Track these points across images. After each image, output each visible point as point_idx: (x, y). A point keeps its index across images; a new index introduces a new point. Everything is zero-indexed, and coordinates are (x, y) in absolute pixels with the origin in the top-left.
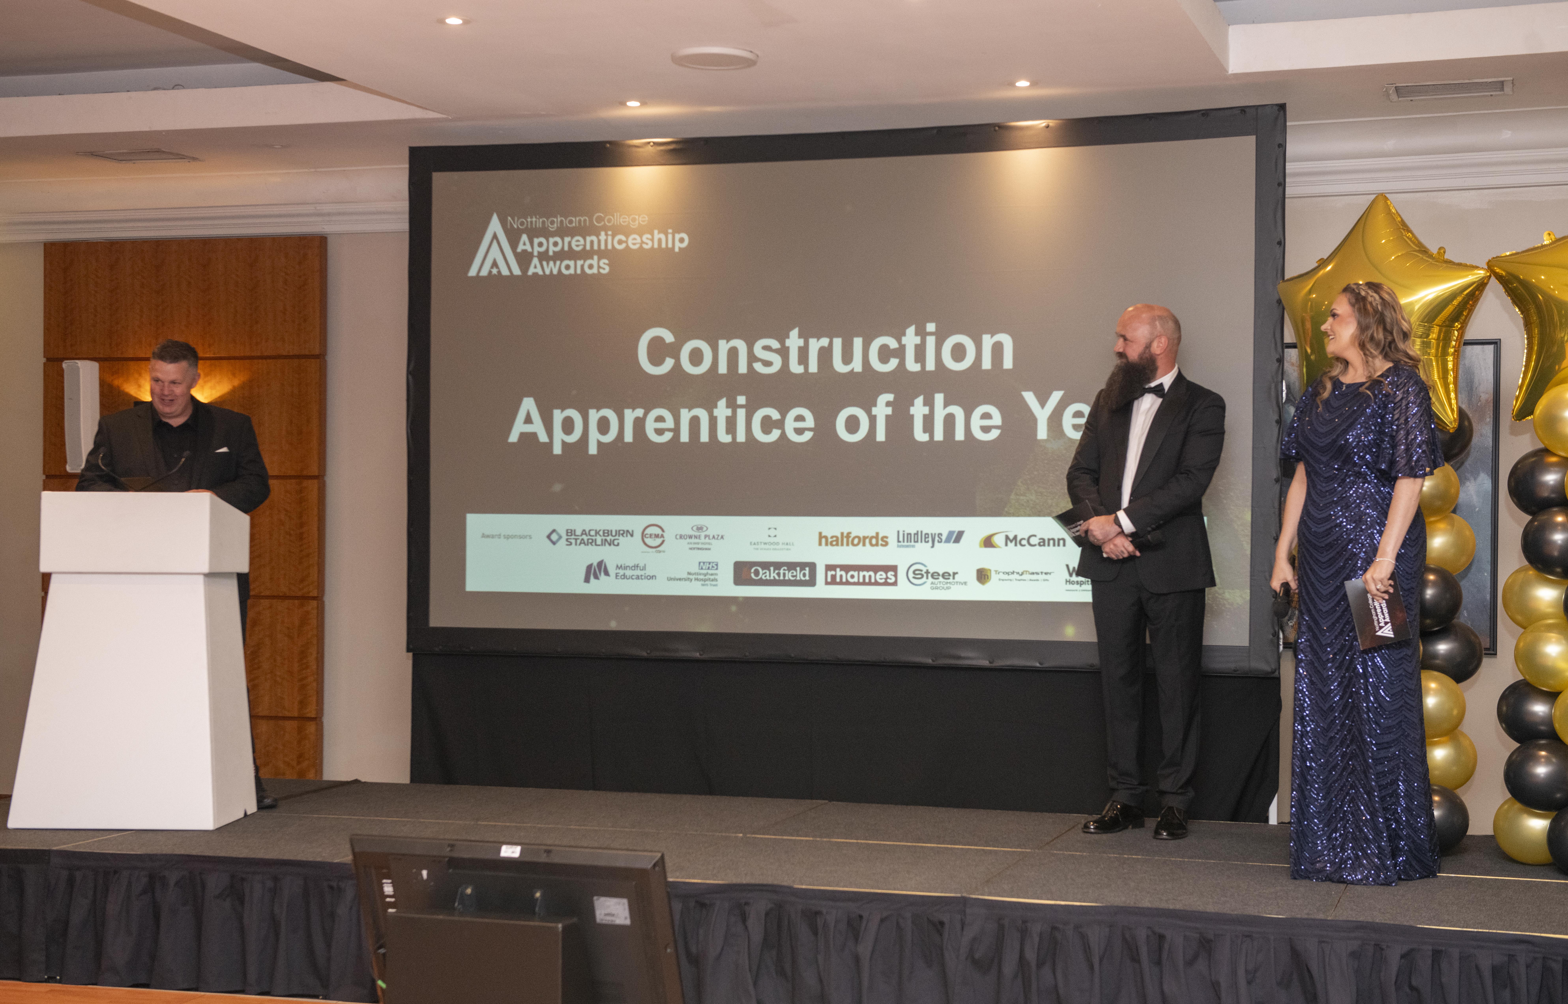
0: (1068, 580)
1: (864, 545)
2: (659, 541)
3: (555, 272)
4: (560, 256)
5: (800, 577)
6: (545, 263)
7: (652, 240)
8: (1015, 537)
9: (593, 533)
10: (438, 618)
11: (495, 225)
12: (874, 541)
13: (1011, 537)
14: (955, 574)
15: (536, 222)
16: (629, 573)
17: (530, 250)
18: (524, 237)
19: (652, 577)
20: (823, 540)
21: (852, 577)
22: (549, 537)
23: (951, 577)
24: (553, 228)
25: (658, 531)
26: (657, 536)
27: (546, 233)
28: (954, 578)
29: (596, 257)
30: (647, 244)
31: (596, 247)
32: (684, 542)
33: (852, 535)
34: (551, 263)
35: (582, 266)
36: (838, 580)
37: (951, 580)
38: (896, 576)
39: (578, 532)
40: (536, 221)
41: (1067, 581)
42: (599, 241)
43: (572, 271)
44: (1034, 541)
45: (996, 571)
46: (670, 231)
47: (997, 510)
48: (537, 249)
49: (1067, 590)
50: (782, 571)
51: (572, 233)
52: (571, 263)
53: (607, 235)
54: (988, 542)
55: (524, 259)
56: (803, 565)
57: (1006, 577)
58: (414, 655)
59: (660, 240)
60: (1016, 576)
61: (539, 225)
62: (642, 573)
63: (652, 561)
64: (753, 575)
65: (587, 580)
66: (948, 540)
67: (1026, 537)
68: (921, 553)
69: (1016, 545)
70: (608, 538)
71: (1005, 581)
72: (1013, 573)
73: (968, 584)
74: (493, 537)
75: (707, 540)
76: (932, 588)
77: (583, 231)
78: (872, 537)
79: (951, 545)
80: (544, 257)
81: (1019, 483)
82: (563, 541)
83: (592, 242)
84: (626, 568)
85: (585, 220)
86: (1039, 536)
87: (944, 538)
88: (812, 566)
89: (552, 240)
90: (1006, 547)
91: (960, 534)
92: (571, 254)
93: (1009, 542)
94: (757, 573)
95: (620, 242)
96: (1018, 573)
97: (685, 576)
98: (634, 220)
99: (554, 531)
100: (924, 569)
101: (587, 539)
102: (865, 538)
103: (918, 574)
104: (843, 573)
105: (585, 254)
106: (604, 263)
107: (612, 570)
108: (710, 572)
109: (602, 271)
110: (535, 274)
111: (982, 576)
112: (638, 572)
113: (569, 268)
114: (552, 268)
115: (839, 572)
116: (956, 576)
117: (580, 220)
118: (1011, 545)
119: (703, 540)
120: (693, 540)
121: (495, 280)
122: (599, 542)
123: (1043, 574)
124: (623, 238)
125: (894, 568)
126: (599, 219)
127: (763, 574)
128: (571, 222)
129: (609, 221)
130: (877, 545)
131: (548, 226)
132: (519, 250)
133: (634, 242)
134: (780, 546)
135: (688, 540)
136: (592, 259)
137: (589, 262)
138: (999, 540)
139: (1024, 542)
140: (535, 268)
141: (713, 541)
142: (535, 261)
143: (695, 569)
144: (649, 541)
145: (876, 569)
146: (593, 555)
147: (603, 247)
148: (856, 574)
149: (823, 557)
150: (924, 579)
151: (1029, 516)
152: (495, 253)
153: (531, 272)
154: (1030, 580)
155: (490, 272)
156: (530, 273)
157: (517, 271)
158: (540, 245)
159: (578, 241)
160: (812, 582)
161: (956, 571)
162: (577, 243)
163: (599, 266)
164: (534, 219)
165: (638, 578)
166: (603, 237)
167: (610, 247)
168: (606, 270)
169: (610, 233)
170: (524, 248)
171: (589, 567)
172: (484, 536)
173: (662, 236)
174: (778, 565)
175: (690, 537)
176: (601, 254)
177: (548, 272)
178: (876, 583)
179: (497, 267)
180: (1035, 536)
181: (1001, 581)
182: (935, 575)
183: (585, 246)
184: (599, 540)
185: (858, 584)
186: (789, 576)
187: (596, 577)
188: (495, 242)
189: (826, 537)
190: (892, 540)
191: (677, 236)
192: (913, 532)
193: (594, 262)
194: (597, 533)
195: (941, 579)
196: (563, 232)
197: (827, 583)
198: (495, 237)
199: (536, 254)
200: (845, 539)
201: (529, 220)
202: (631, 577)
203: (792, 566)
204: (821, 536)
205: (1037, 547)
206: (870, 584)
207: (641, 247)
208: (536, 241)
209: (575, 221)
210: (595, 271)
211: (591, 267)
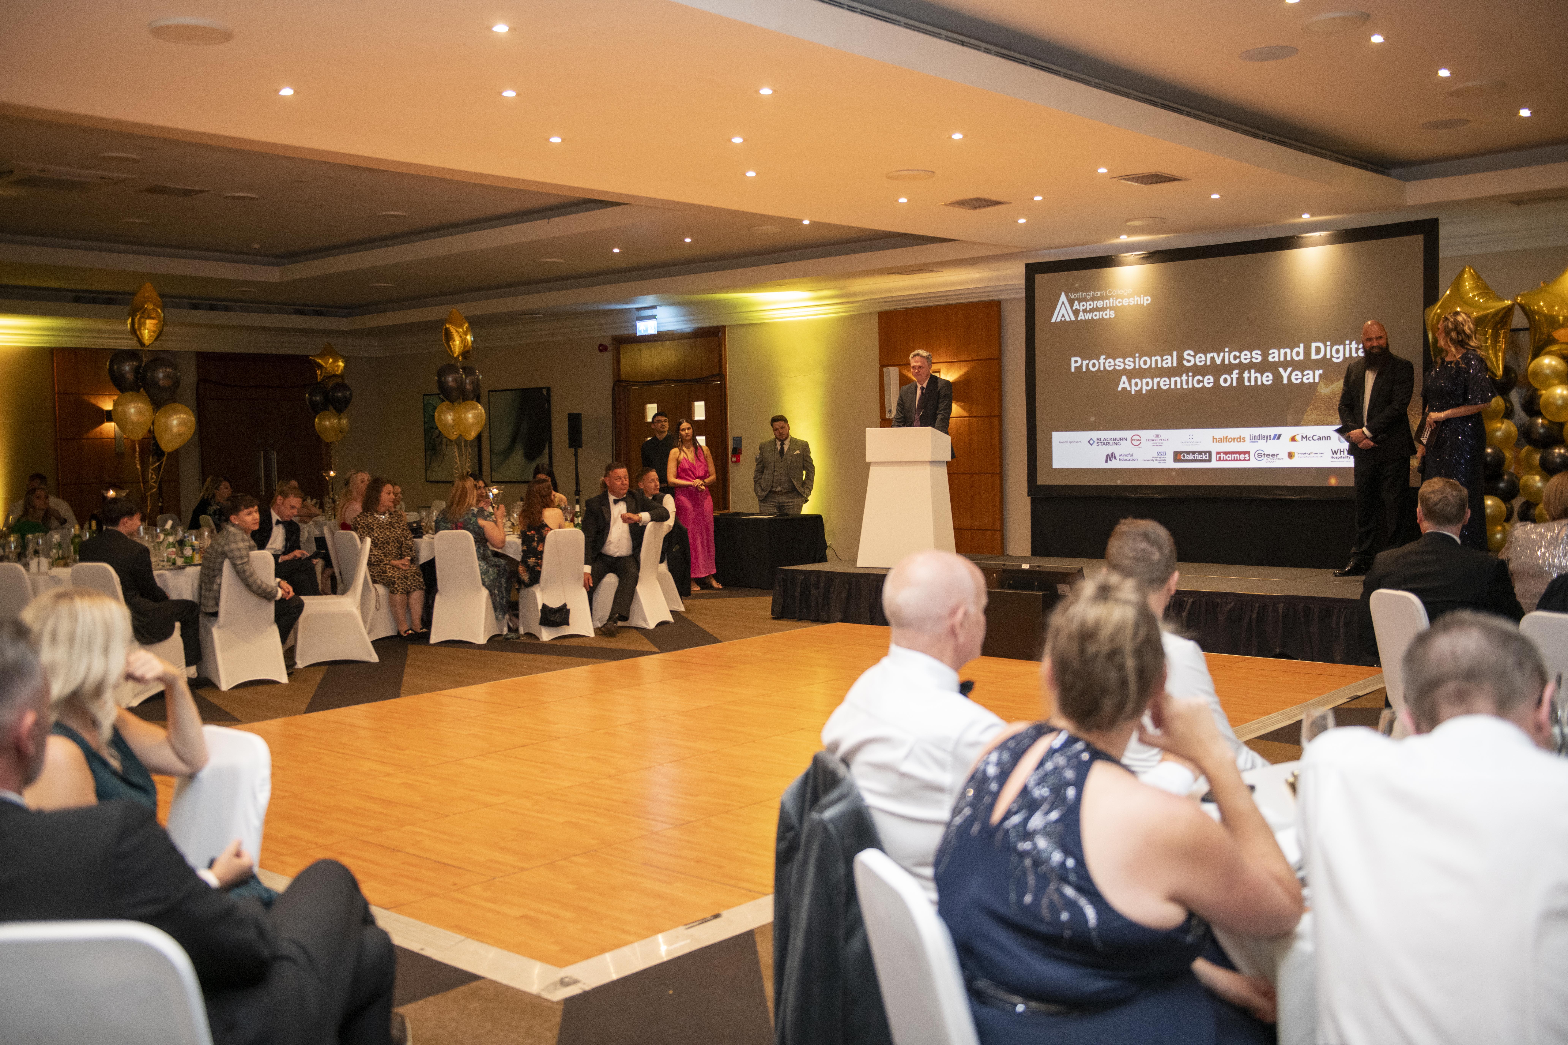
1: (1234, 442)
2: (1139, 442)
3: (1090, 318)
4: (1092, 310)
5: (1204, 458)
6: (1085, 314)
7: (1134, 300)
8: (1306, 436)
9: (1109, 439)
10: (1041, 481)
11: (1063, 298)
12: (1239, 440)
13: (1304, 436)
14: (1277, 455)
16: (1125, 458)
17: (1079, 308)
18: (1076, 303)
19: (1136, 460)
20: (1215, 440)
21: (1229, 457)
22: (1089, 442)
24: (1089, 297)
25: (1138, 438)
26: (1138, 440)
27: (1085, 300)
31: (1108, 306)
32: (1150, 443)
33: (1228, 437)
34: (1088, 314)
35: (1102, 315)
36: (1222, 459)
37: (1276, 458)
38: (1249, 456)
39: (1102, 439)
40: (1081, 295)
41: (1331, 457)
42: (1110, 302)
43: (1097, 317)
44: (1315, 438)
46: (1142, 296)
47: (1297, 423)
48: (1082, 308)
49: (1332, 461)
50: (1195, 455)
51: (1097, 299)
52: (1097, 313)
54: (1293, 439)
55: (1076, 313)
56: (1205, 452)
57: (1302, 456)
58: (1032, 498)
59: (1137, 301)
60: (1306, 455)
61: (1083, 296)
62: (1131, 458)
63: (1136, 452)
64: (1182, 458)
65: (1106, 462)
66: (1274, 439)
67: (1312, 436)
68: (1261, 445)
70: (1116, 442)
71: (1302, 458)
73: (1284, 459)
74: (1064, 442)
75: (1161, 441)
76: (1267, 462)
77: (1102, 298)
78: (1238, 438)
79: (1276, 441)
80: (1085, 311)
81: (1308, 410)
82: (1095, 444)
84: (1124, 455)
86: (1318, 436)
87: (1272, 437)
88: (1210, 453)
89: (1088, 303)
90: (1302, 441)
91: (1280, 435)
92: (1097, 309)
94: (1184, 456)
95: (1119, 302)
96: (1308, 454)
97: (1151, 459)
98: (1125, 292)
99: (1091, 439)
100: (1263, 453)
101: (1106, 442)
102: (1234, 438)
103: (1260, 455)
104: (1224, 455)
105: (1103, 309)
107: (1117, 457)
108: (1162, 456)
110: (1081, 320)
111: (1290, 455)
112: (1129, 457)
113: (1097, 316)
114: (1088, 316)
115: (1222, 455)
118: (1304, 440)
119: (1159, 441)
120: (1154, 442)
121: (1063, 323)
122: (1111, 444)
123: (1320, 454)
125: (1248, 453)
127: (1187, 457)
128: (1097, 294)
129: (1114, 293)
130: (1240, 441)
132: (1074, 309)
133: (1125, 302)
134: (1195, 443)
135: (1152, 442)
137: (1105, 312)
138: (1298, 438)
139: (1310, 439)
140: (1081, 316)
141: (1163, 442)
143: (1156, 455)
144: (1134, 442)
145: (1240, 453)
146: (1109, 450)
148: (1230, 456)
149: (1215, 448)
150: (1263, 458)
151: (1313, 425)
152: (1063, 311)
155: (1061, 320)
156: (1079, 319)
157: (1073, 319)
158: (1083, 305)
160: (1210, 460)
162: (1100, 304)
163: (1109, 314)
165: (1129, 460)
166: (1111, 300)
168: (1113, 316)
170: (1076, 307)
171: (1107, 456)
172: (1060, 442)
173: (1139, 299)
174: (1194, 453)
175: (1153, 440)
176: (1111, 308)
178: (1240, 460)
179: (1065, 317)
180: (1315, 435)
181: (1300, 458)
182: (1268, 456)
184: (1111, 442)
185: (1231, 460)
186: (1199, 457)
187: (1111, 460)
188: (1063, 305)
189: (1216, 439)
190: (1247, 439)
191: (1145, 298)
192: (1257, 435)
193: (1108, 312)
194: (1111, 439)
195: (1271, 457)
196: (1093, 299)
197: (1217, 460)
198: (1063, 303)
199: (1081, 310)
200: (1225, 439)
202: (1126, 460)
203: (1200, 453)
204: (1214, 438)
205: (1317, 440)
206: (1237, 460)
207: (1129, 304)
208: (1081, 304)
209: (1099, 294)
210: (1108, 316)
211: (1106, 315)
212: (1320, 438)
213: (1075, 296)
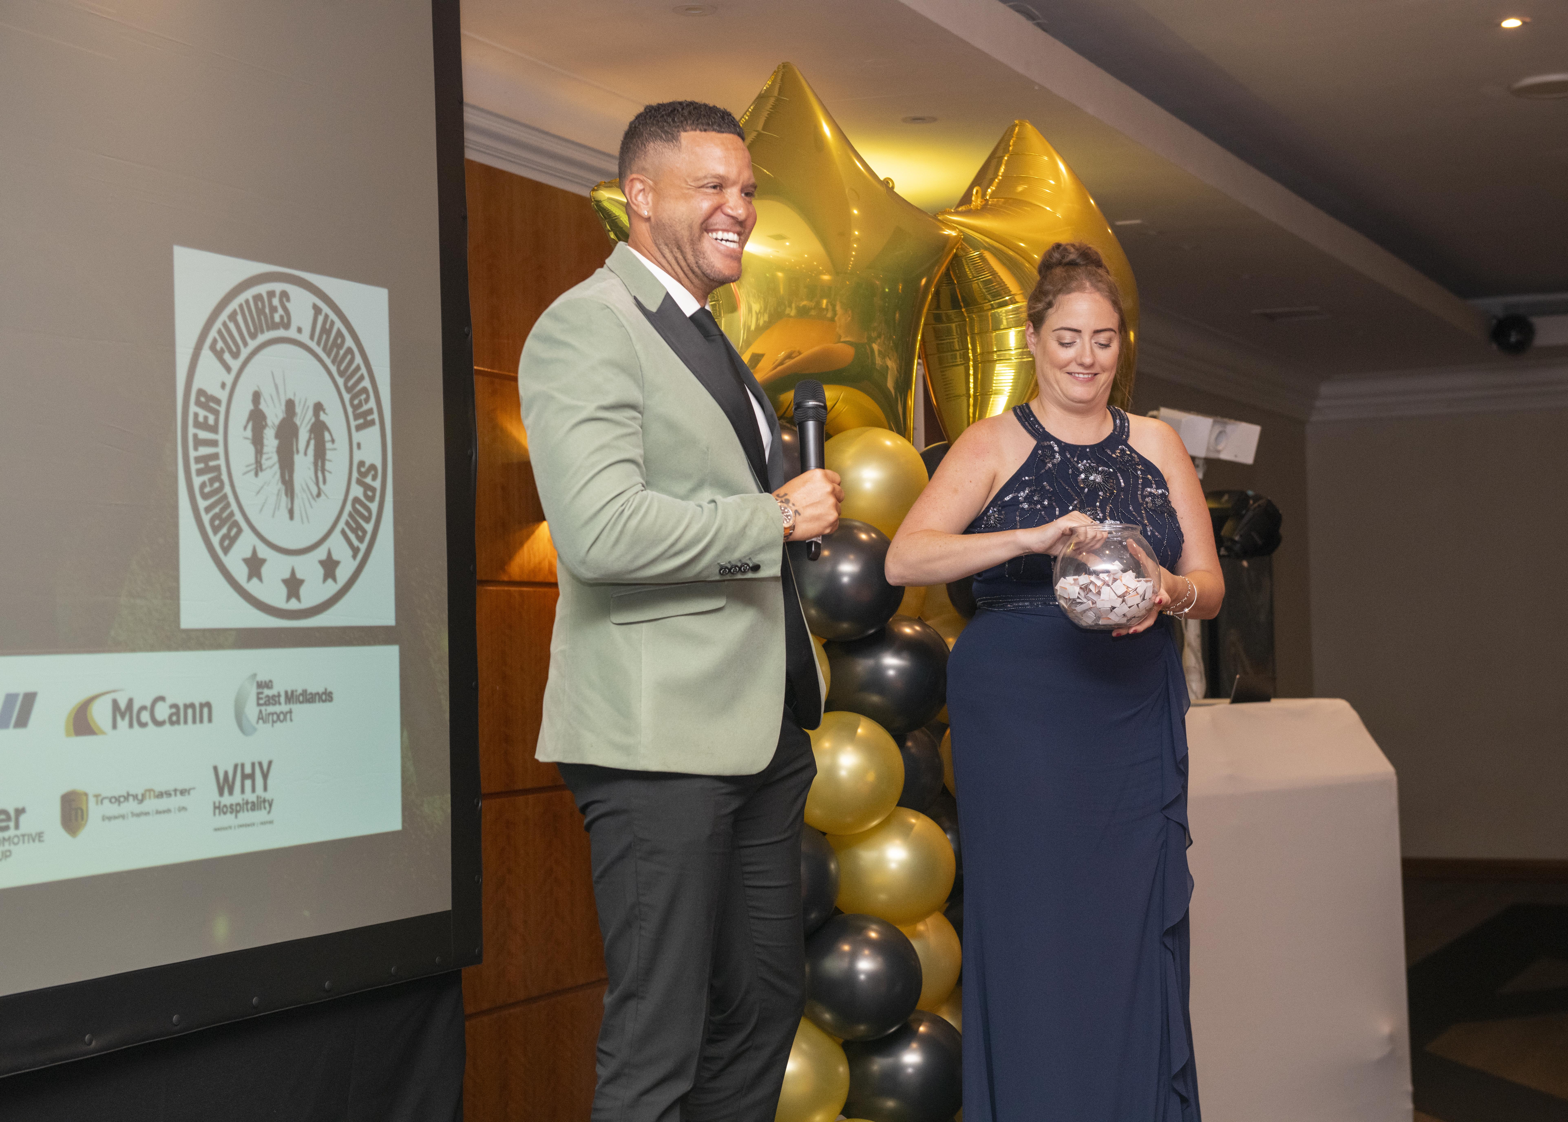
0: (217, 804)
8: (130, 705)
13: (122, 705)
14: (20, 812)
23: (12, 824)
28: (17, 827)
37: (12, 832)
41: (215, 808)
44: (160, 712)
45: (97, 796)
49: (216, 830)
57: (115, 809)
60: (131, 806)
67: (148, 704)
69: (131, 725)
71: (113, 822)
72: (126, 798)
73: (45, 837)
86: (170, 701)
90: (115, 732)
91: (28, 701)
93: (119, 718)
96: (135, 797)
111: (72, 812)
116: (23, 818)
118: (123, 724)
123: (178, 793)
138: (101, 713)
139: (145, 717)
151: (152, 648)
154: (158, 812)
161: (20, 806)
180: (162, 699)
181: (107, 822)
205: (167, 726)
212: (177, 716)
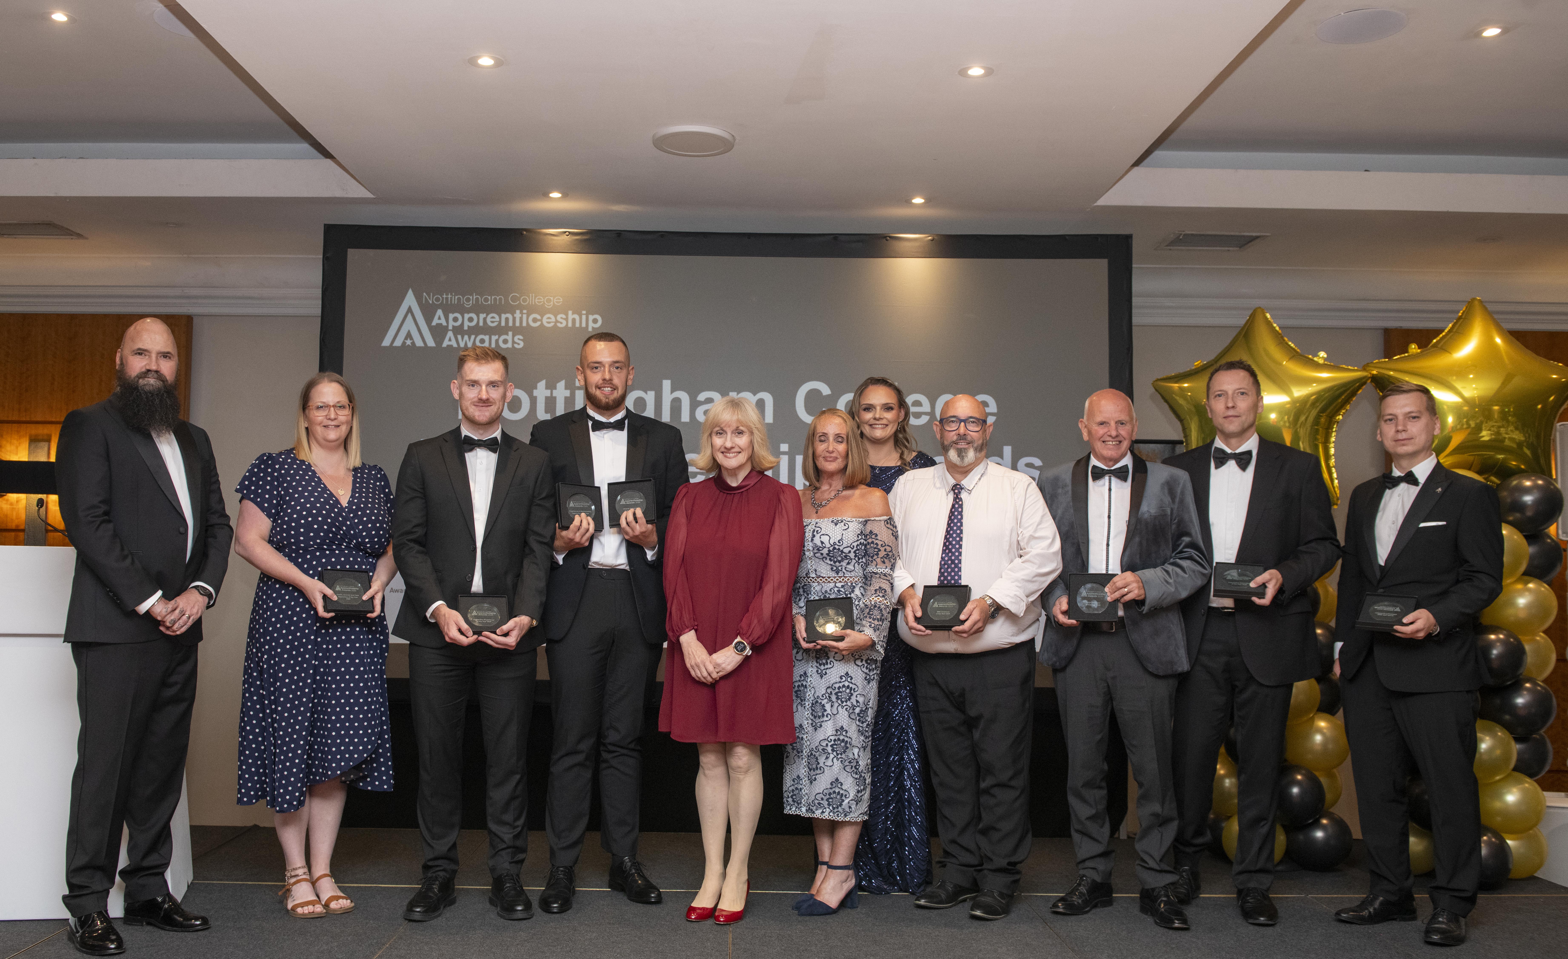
3: (470, 345)
4: (475, 331)
6: (459, 337)
7: (566, 319)
11: (410, 300)
15: (451, 298)
17: (444, 324)
18: (440, 312)
24: (467, 305)
27: (461, 309)
29: (510, 333)
30: (561, 323)
31: (511, 324)
34: (466, 337)
35: (497, 341)
42: (514, 319)
43: (486, 345)
46: (584, 312)
48: (451, 323)
51: (488, 310)
52: (486, 338)
53: (522, 313)
55: (438, 332)
59: (574, 320)
61: (455, 301)
77: (497, 309)
80: (458, 331)
83: (507, 319)
85: (500, 299)
89: (467, 316)
92: (485, 329)
95: (535, 320)
98: (549, 301)
105: (500, 330)
106: (519, 339)
109: (516, 346)
110: (450, 346)
113: (485, 342)
114: (466, 341)
117: (495, 299)
124: (539, 317)
126: (515, 299)
128: (486, 300)
129: (524, 300)
131: (464, 303)
132: (434, 324)
133: (548, 321)
136: (507, 334)
137: (503, 337)
140: (449, 341)
142: (450, 334)
147: (518, 324)
152: (409, 325)
153: (445, 344)
155: (404, 343)
157: (431, 343)
158: (455, 319)
159: (493, 317)
162: (492, 319)
163: (513, 342)
164: (449, 296)
166: (518, 315)
167: (524, 324)
168: (520, 345)
169: (525, 311)
170: (439, 322)
173: (577, 317)
176: (516, 331)
177: (462, 345)
179: (411, 339)
183: (500, 322)
188: (409, 315)
191: (591, 317)
193: (509, 337)
196: (478, 309)
198: (410, 310)
199: (450, 327)
201: (445, 296)
207: (555, 325)
208: (451, 316)
209: (491, 299)
210: (509, 345)
211: (505, 341)
213: (438, 300)
